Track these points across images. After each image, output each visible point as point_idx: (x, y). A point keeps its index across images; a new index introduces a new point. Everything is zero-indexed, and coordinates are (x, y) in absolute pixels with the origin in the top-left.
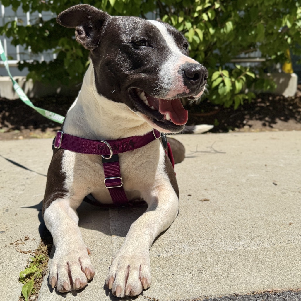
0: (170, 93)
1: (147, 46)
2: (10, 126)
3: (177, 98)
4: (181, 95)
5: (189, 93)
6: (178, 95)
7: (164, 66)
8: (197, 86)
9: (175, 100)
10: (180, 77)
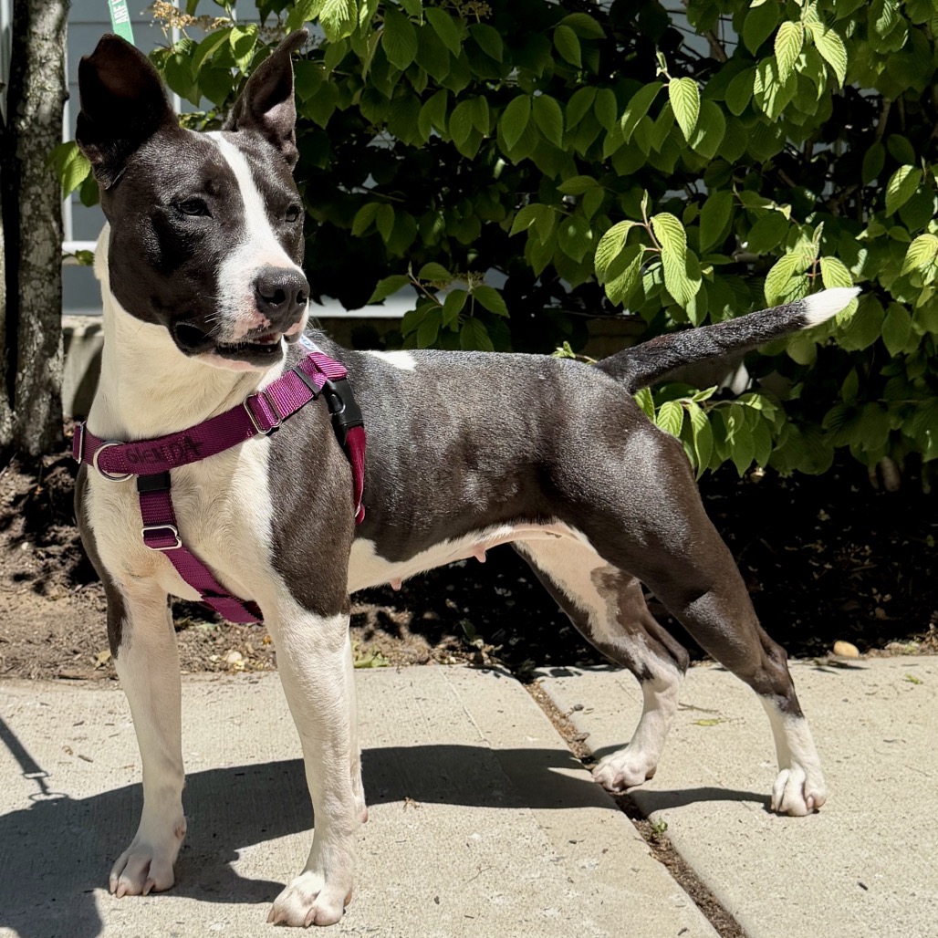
0: (236, 326)
4: (256, 330)
5: (270, 327)
6: (250, 331)
7: (227, 264)
8: (283, 314)
10: (251, 297)
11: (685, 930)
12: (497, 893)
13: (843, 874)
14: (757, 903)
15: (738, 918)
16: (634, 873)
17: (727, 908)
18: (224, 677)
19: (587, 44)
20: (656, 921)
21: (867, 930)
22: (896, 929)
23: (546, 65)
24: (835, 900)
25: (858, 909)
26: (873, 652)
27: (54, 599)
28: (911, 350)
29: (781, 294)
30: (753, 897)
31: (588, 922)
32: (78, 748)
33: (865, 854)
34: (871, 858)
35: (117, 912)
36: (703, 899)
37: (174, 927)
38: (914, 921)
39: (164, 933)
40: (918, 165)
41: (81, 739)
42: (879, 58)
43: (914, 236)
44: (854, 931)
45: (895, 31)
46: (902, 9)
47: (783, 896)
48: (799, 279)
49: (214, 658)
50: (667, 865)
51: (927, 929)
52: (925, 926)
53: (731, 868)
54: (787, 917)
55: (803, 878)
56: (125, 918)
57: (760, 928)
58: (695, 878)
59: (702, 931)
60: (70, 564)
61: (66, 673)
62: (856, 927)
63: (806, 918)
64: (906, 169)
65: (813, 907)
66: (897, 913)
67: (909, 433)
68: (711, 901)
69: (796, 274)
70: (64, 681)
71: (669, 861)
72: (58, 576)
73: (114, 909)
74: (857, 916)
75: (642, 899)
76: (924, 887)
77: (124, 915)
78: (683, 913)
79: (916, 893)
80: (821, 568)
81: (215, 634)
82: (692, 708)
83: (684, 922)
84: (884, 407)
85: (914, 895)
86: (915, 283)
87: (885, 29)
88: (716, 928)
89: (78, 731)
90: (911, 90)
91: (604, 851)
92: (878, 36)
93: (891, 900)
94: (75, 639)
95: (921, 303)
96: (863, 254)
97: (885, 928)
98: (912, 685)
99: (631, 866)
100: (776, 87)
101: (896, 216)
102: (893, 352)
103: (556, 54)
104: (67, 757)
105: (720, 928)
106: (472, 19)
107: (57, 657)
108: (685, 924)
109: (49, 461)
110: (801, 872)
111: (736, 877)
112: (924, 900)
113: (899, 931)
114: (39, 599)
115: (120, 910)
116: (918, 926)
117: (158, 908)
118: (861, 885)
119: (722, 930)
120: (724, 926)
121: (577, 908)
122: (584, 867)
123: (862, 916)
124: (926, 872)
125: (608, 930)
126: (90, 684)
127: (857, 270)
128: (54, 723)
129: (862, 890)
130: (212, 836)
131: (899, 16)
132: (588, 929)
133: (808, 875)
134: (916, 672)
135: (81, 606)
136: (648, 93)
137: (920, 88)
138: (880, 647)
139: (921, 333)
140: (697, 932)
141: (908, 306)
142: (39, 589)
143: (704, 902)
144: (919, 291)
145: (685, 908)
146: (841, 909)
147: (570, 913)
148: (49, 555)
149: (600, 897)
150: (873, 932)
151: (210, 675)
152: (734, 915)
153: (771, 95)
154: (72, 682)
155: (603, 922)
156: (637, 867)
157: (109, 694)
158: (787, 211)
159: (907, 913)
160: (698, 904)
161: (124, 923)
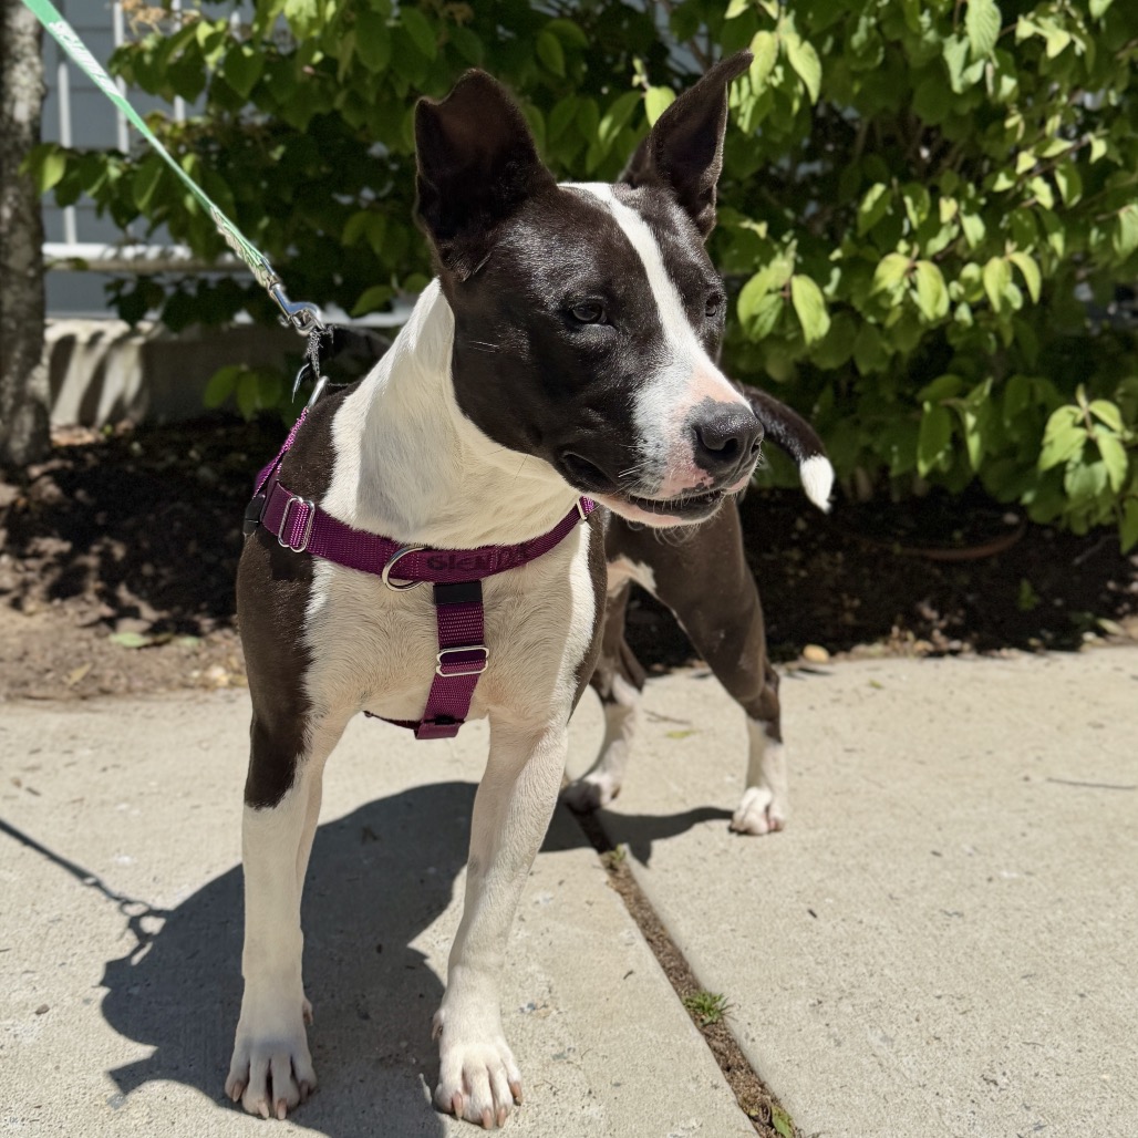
0: (664, 484)
1: (602, 324)
2: (149, 614)
3: (683, 497)
4: (693, 490)
5: (712, 486)
6: (685, 491)
7: (647, 394)
8: (733, 470)
9: (679, 501)
10: (685, 447)
11: (630, 973)
12: (443, 937)
13: (794, 899)
14: (707, 937)
15: (687, 955)
16: (587, 907)
17: (677, 943)
18: (201, 695)
19: (571, 53)
20: (602, 963)
21: (813, 964)
22: (842, 963)
23: (529, 72)
24: (784, 930)
25: (806, 941)
26: (841, 655)
27: (31, 614)
28: (882, 368)
29: (756, 311)
30: (704, 930)
31: (533, 967)
32: (29, 780)
33: (816, 876)
34: (822, 881)
35: (29, 975)
36: (655, 933)
37: (88, 992)
38: (860, 952)
39: (77, 1000)
40: (889, 186)
41: (33, 769)
42: (855, 75)
43: (883, 255)
44: (800, 967)
45: (870, 47)
46: (878, 26)
47: (733, 927)
48: (773, 298)
49: (196, 674)
50: (623, 894)
51: (872, 961)
52: (870, 958)
53: (685, 898)
54: (735, 952)
55: (755, 905)
56: (36, 981)
57: (707, 967)
58: (649, 908)
59: (648, 973)
60: (50, 578)
61: (35, 693)
62: (802, 962)
63: (753, 953)
64: (879, 189)
65: (761, 939)
66: (844, 944)
67: (877, 448)
68: (661, 936)
69: (769, 292)
70: (31, 702)
71: (625, 890)
72: (36, 591)
73: (27, 972)
74: (804, 949)
75: (591, 938)
76: (872, 913)
77: (37, 978)
78: (632, 952)
79: (864, 920)
80: (797, 575)
81: (198, 650)
82: (665, 719)
83: (631, 964)
84: (857, 423)
85: (861, 922)
86: (883, 303)
87: (862, 45)
88: (664, 967)
89: (33, 760)
90: (885, 110)
91: (561, 883)
92: (853, 52)
93: (839, 929)
94: (50, 656)
95: (890, 321)
96: (836, 274)
97: (831, 962)
98: (873, 690)
99: (585, 899)
100: (752, 101)
101: (868, 236)
102: (864, 369)
103: (539, 62)
104: (14, 791)
105: (668, 966)
106: (451, 21)
107: (29, 675)
108: (632, 965)
109: (35, 471)
110: (753, 898)
111: (689, 907)
112: (871, 927)
113: (845, 965)
114: (14, 615)
115: (33, 972)
116: (863, 959)
117: (74, 969)
118: (812, 913)
119: (670, 969)
120: (672, 964)
121: (524, 950)
122: (537, 903)
123: (810, 949)
124: (875, 895)
125: (553, 975)
126: (59, 706)
127: (830, 290)
128: (9, 750)
129: (810, 918)
130: (151, 880)
131: (875, 33)
132: (532, 976)
133: (759, 902)
134: (880, 677)
135: (60, 621)
136: (626, 102)
137: (895, 108)
138: (847, 650)
139: (890, 351)
140: (644, 973)
141: (880, 326)
142: (16, 604)
143: (654, 938)
144: (887, 312)
145: (634, 947)
146: (789, 941)
147: (516, 958)
148: (28, 569)
149: (549, 936)
150: (819, 967)
151: (187, 694)
152: (683, 950)
153: (747, 109)
154: (39, 703)
155: (549, 967)
156: (591, 899)
157: (74, 717)
158: (761, 229)
159: (854, 943)
160: (649, 940)
161: (35, 988)
